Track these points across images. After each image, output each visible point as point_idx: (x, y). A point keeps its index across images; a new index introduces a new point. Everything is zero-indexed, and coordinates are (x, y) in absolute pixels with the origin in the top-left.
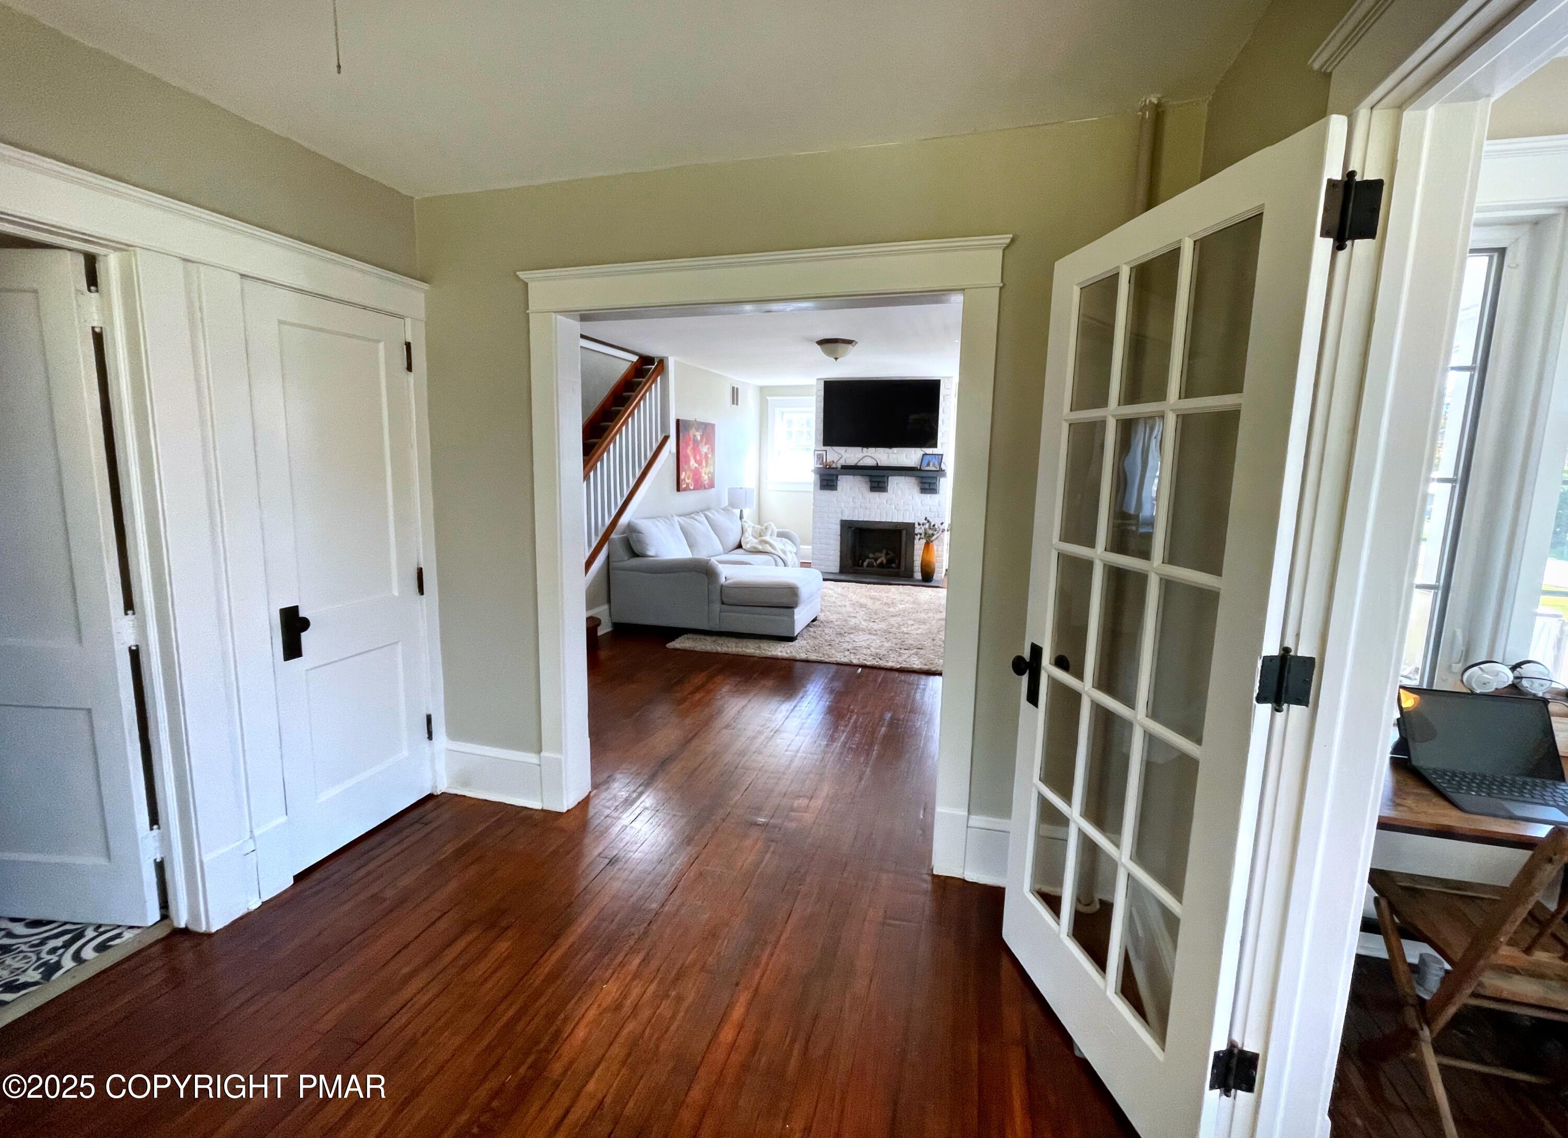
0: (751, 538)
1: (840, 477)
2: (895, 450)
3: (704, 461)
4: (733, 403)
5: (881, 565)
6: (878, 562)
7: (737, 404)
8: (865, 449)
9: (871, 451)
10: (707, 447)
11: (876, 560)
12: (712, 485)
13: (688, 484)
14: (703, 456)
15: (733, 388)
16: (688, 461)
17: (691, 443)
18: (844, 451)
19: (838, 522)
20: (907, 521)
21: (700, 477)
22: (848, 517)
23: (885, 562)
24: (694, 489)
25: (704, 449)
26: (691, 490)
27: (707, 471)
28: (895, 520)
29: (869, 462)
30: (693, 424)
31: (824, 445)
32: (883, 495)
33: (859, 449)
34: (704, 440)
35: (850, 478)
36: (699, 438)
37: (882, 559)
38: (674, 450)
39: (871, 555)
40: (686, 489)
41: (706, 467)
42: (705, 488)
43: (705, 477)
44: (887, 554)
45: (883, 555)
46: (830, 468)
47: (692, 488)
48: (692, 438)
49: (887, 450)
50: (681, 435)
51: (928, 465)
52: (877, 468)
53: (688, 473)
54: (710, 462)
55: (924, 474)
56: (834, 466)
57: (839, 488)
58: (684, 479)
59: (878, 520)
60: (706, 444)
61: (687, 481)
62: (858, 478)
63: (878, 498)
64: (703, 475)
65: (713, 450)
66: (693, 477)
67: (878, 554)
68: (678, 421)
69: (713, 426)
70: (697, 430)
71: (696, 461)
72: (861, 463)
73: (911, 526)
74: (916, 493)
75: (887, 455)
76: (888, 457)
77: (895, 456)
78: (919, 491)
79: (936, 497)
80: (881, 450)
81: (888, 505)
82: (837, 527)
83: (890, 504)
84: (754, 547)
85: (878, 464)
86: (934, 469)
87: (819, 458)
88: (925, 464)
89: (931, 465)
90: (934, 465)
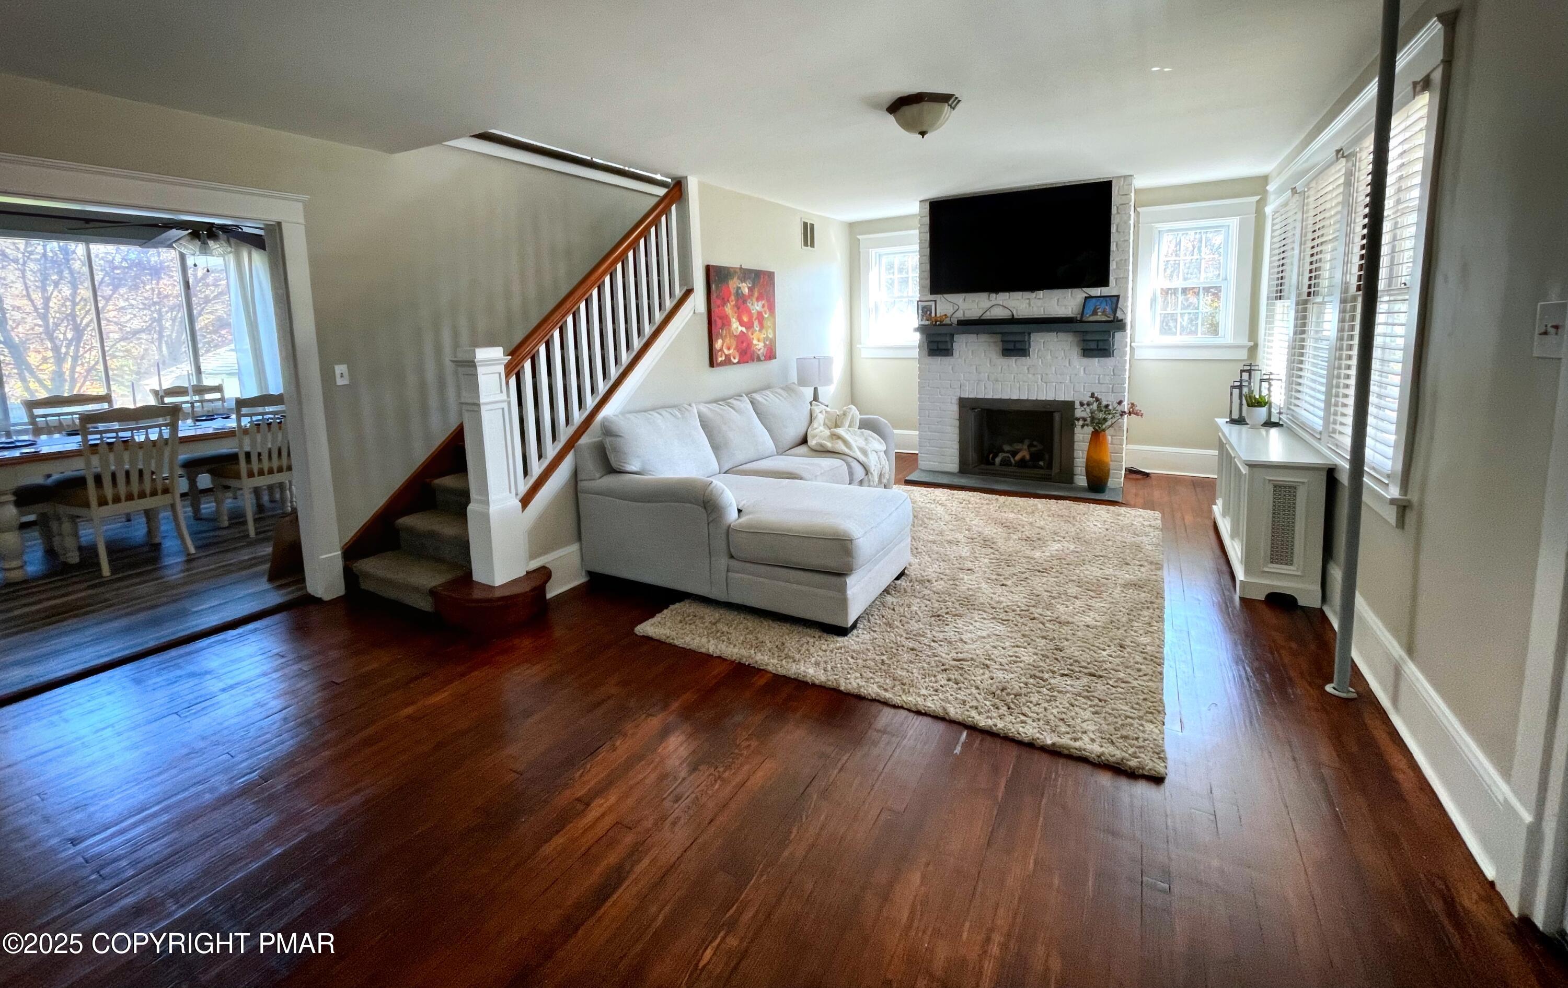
0: (821, 428)
1: (956, 337)
2: (1041, 294)
3: (756, 323)
4: (806, 244)
5: (1022, 463)
6: (1018, 457)
7: (812, 245)
8: (993, 296)
9: (1003, 298)
10: (760, 304)
11: (1014, 454)
12: (771, 355)
13: (728, 357)
14: (755, 316)
15: (805, 224)
16: (726, 322)
17: (733, 298)
18: (961, 300)
19: (955, 401)
20: (1061, 397)
21: (750, 344)
22: (971, 393)
23: (1028, 457)
24: (739, 363)
25: (756, 307)
26: (734, 364)
27: (763, 336)
28: (1042, 397)
29: (999, 313)
30: (735, 272)
31: (931, 294)
32: (1023, 360)
33: (985, 295)
34: (756, 294)
35: (972, 338)
36: (746, 291)
37: (1024, 454)
38: (701, 307)
39: (1007, 448)
40: (728, 362)
41: (760, 330)
42: (759, 359)
43: (759, 346)
44: (1030, 446)
45: (1025, 447)
46: (943, 324)
47: (736, 361)
48: (733, 291)
49: (1027, 295)
50: (713, 287)
51: (1095, 313)
52: (1012, 321)
53: (728, 340)
54: (768, 323)
55: (1086, 327)
56: (947, 321)
57: (956, 353)
58: (721, 350)
59: (1015, 397)
60: (758, 299)
61: (726, 352)
62: (983, 338)
63: (1013, 364)
64: (755, 342)
65: (771, 307)
66: (737, 346)
67: (1017, 446)
68: (708, 269)
69: (770, 275)
70: (743, 280)
71: (742, 323)
72: (988, 316)
73: (1068, 406)
74: (1076, 357)
75: (1028, 301)
76: (1029, 304)
77: (1040, 303)
78: (1080, 353)
79: (1109, 362)
80: (1018, 295)
81: (1030, 376)
82: (954, 408)
83: (1034, 374)
84: (821, 445)
85: (1013, 315)
86: (1104, 319)
87: (925, 311)
88: (1088, 311)
89: (1099, 314)
90: (1104, 312)
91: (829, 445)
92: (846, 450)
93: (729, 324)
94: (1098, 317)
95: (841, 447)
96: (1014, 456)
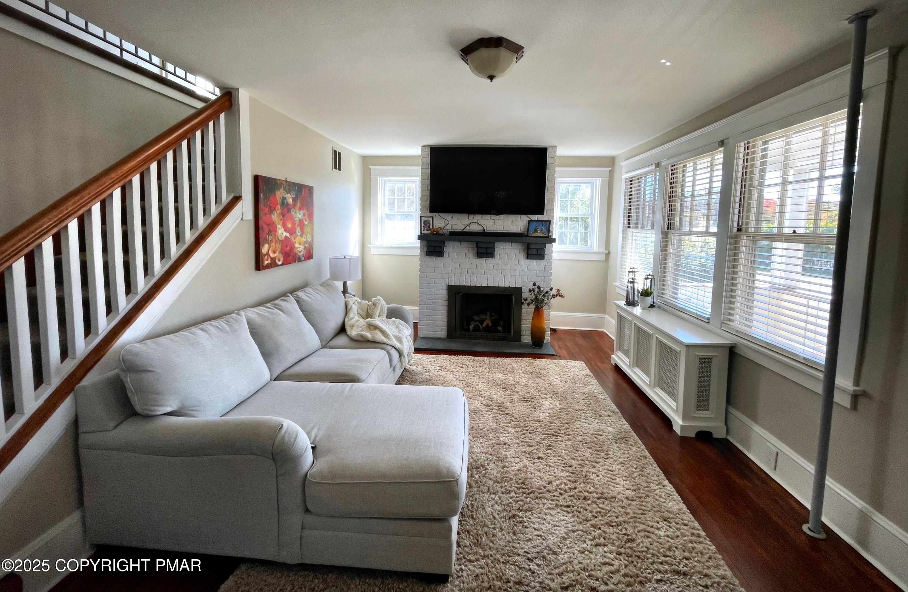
0: (356, 318)
1: (446, 243)
2: (501, 216)
3: (298, 229)
4: (335, 168)
5: (487, 328)
6: (484, 325)
7: (340, 169)
8: (471, 216)
9: (478, 218)
10: (302, 212)
11: (482, 322)
12: (309, 256)
13: (273, 259)
14: (297, 223)
15: (335, 152)
16: (272, 229)
17: (279, 207)
18: (450, 218)
19: (445, 287)
20: (513, 285)
21: (292, 248)
22: (455, 282)
23: (490, 324)
24: (283, 264)
25: (298, 215)
26: (279, 265)
27: (303, 240)
28: (502, 285)
29: (475, 228)
30: (281, 184)
31: (430, 212)
32: (490, 261)
33: (465, 216)
34: (299, 205)
35: (457, 244)
36: (290, 201)
37: (488, 322)
38: (250, 215)
39: (476, 318)
40: (273, 264)
41: (301, 236)
42: (300, 260)
43: (300, 248)
44: (491, 316)
45: (488, 317)
46: (438, 234)
47: (280, 263)
48: (279, 201)
49: (494, 217)
50: (261, 195)
51: (536, 231)
52: (484, 234)
53: (273, 244)
54: (307, 229)
55: (528, 240)
56: (441, 232)
57: (446, 255)
58: (268, 254)
59: (485, 285)
60: (300, 209)
61: (272, 255)
62: (465, 244)
63: (484, 264)
64: (297, 245)
65: (311, 217)
66: (282, 249)
67: (483, 316)
68: (257, 179)
69: (311, 189)
70: (289, 192)
71: (286, 229)
72: (468, 229)
73: (518, 291)
74: (522, 259)
75: (493, 221)
76: (494, 223)
77: (501, 222)
78: (525, 257)
79: (542, 262)
80: (487, 217)
81: (495, 270)
82: (443, 293)
83: (497, 270)
84: (362, 336)
85: (484, 230)
86: (542, 235)
87: (425, 224)
88: (531, 230)
89: (539, 232)
90: (541, 231)
91: (369, 335)
92: (385, 340)
93: (275, 230)
94: (539, 234)
95: (380, 337)
96: (482, 324)
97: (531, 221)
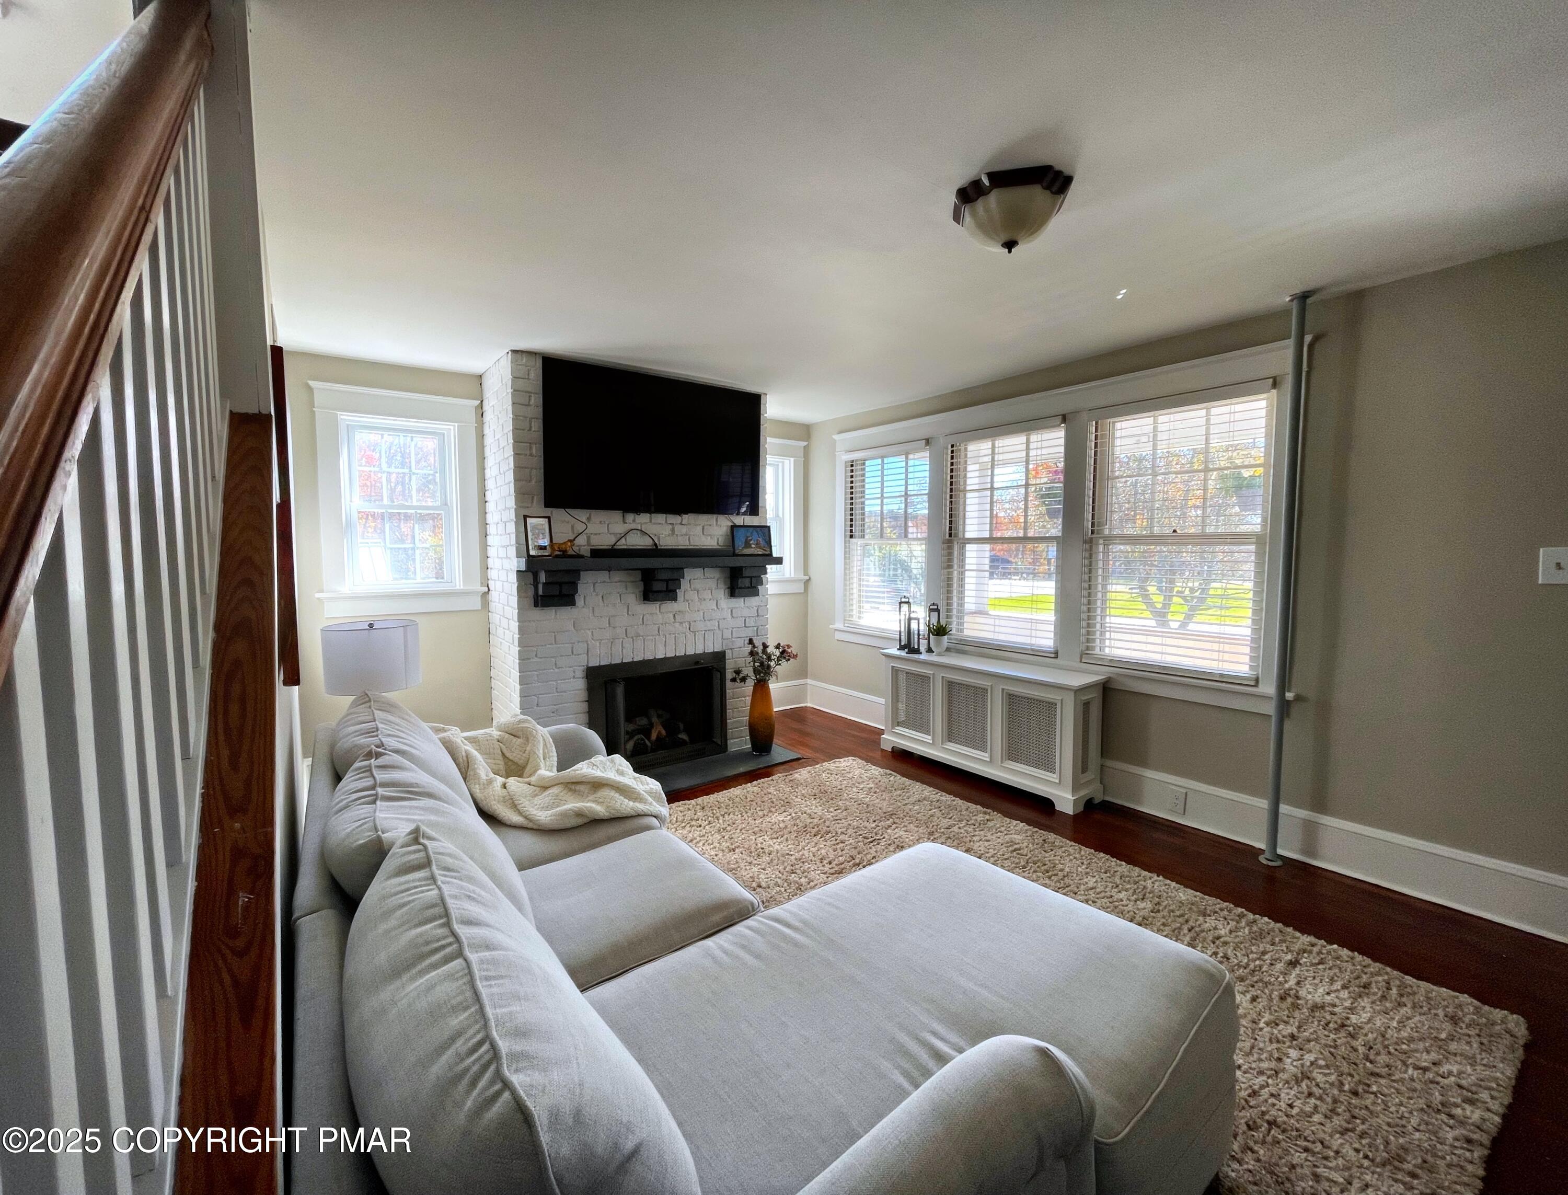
1: (582, 574)
2: (686, 518)
5: (660, 744)
6: (654, 736)
8: (630, 517)
9: (642, 520)
11: (647, 732)
19: (580, 673)
20: (709, 648)
22: (602, 657)
23: (664, 732)
28: (691, 651)
29: (637, 541)
31: (547, 505)
32: (669, 606)
33: (616, 515)
35: (603, 576)
44: (659, 716)
45: (655, 720)
46: (564, 555)
51: (747, 545)
52: (656, 552)
55: (733, 561)
57: (579, 600)
59: (660, 655)
62: (617, 576)
63: (658, 612)
72: (622, 544)
73: (720, 657)
74: (723, 596)
75: (670, 526)
76: (673, 530)
77: (684, 530)
78: (726, 593)
79: (753, 601)
80: (660, 518)
81: (677, 625)
82: (578, 684)
83: (681, 623)
85: (656, 544)
86: (756, 551)
87: (537, 534)
88: (740, 543)
89: (753, 546)
90: (757, 544)
94: (753, 550)
96: (648, 736)
97: (734, 527)
